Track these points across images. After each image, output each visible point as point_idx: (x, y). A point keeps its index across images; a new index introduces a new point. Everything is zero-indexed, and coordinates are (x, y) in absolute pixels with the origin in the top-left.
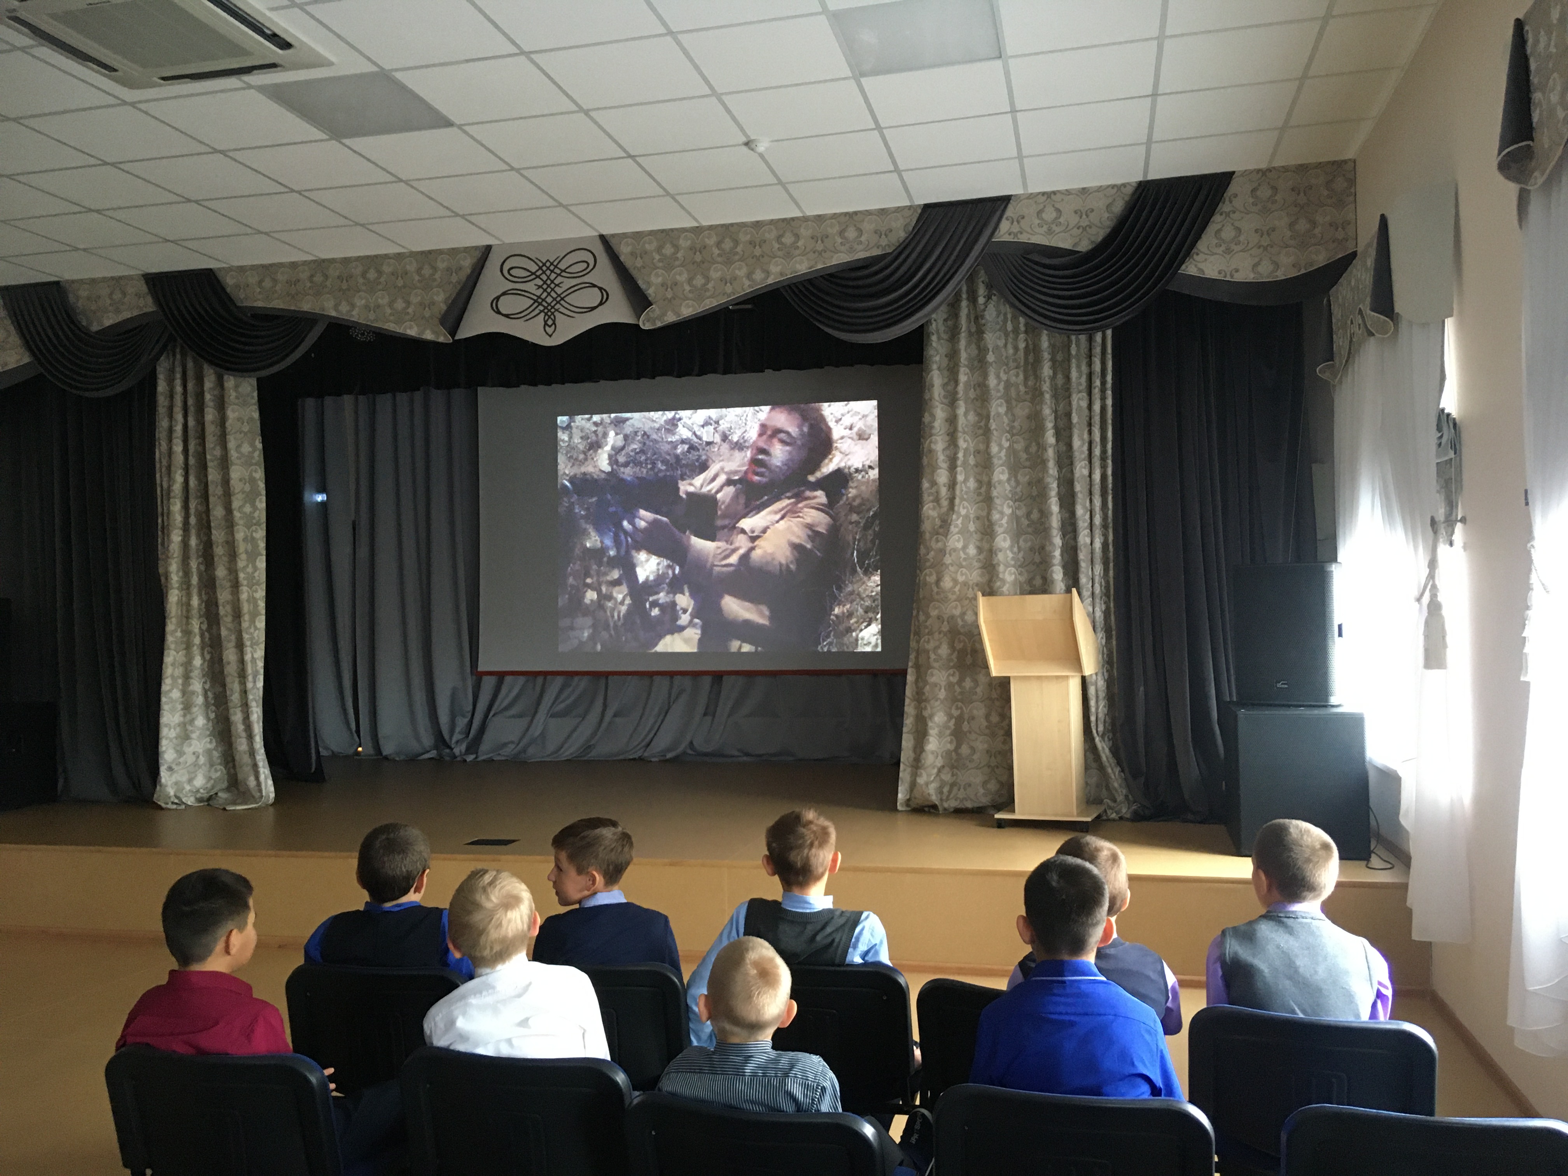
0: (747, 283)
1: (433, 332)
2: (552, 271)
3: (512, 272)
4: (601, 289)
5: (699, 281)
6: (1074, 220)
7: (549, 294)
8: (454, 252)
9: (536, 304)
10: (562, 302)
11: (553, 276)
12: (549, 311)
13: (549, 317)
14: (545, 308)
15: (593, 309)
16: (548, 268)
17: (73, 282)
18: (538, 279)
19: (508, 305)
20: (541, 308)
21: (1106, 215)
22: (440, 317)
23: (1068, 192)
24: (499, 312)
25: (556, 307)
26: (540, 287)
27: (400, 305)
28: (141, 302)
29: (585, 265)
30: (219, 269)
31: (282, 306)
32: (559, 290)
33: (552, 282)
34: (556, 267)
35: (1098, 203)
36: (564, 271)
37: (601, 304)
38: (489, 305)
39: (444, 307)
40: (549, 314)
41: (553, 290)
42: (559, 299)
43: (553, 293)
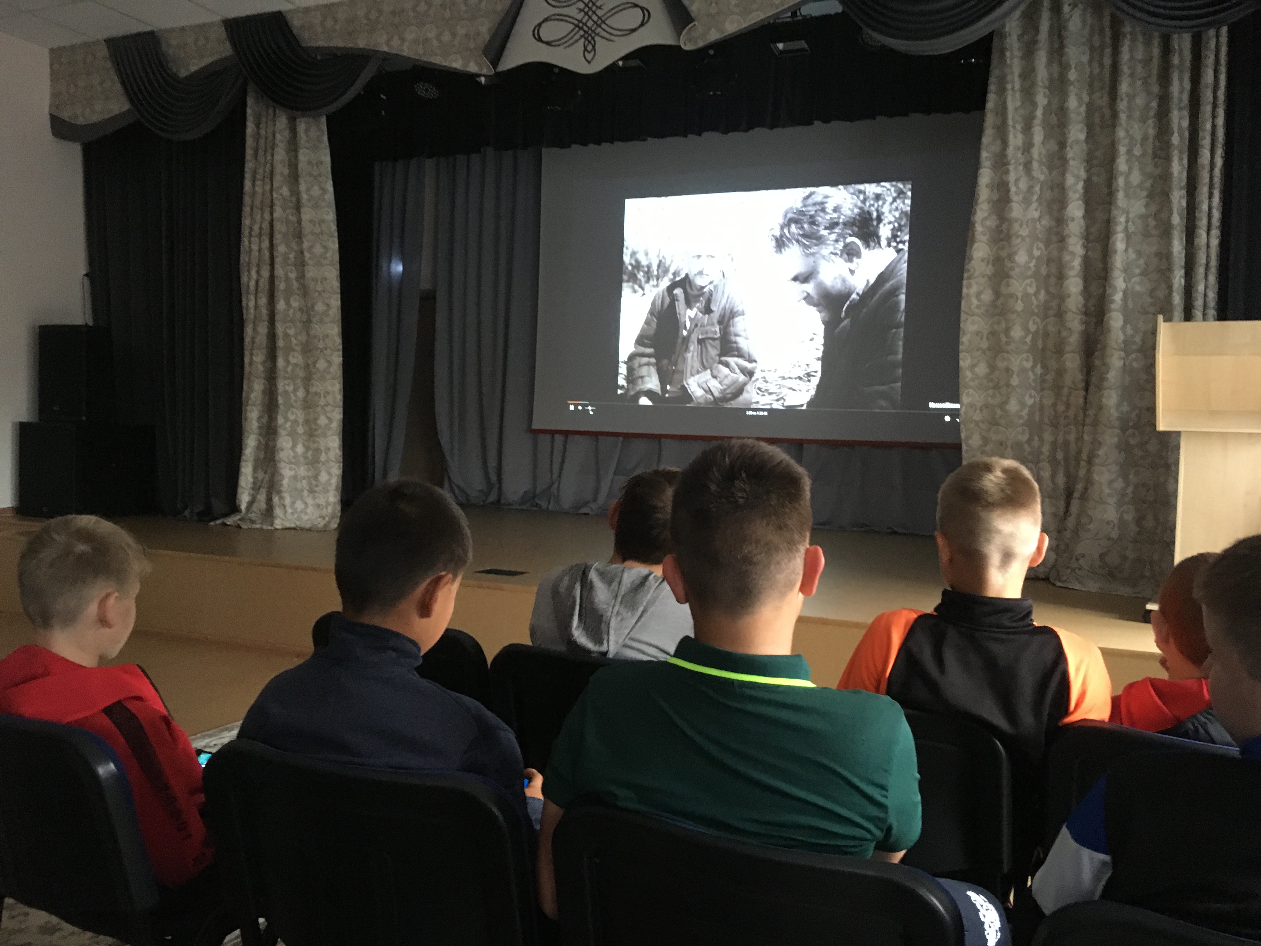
1: (477, 63)
4: (642, 9)
7: (590, 18)
9: (577, 29)
10: (603, 26)
12: (590, 35)
13: (590, 42)
14: (586, 32)
15: (633, 30)
17: (166, 31)
18: (580, 3)
20: (582, 33)
22: (483, 47)
24: (540, 40)
25: (598, 30)
26: (581, 10)
27: (446, 37)
28: (221, 47)
30: (287, 11)
31: (342, 45)
32: (600, 13)
37: (642, 24)
38: (531, 33)
39: (487, 37)
40: (590, 38)
41: (594, 12)
42: (599, 22)
43: (594, 17)
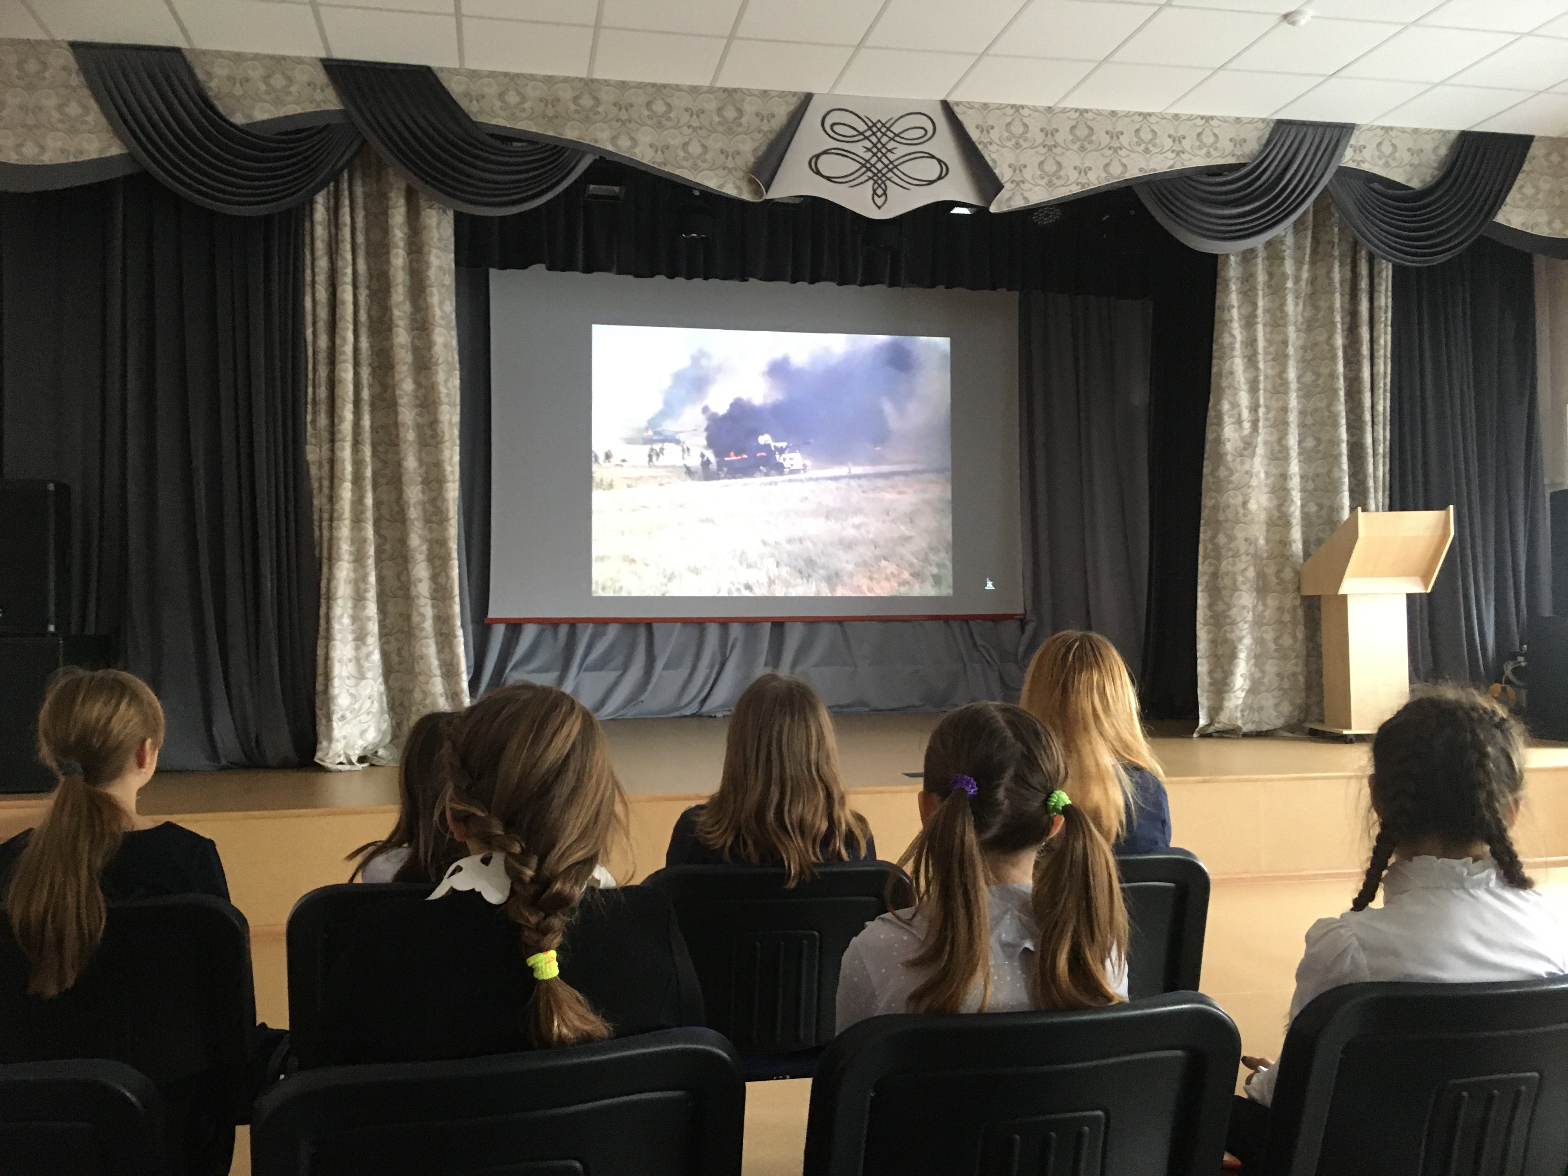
0: (1103, 175)
1: (736, 187)
2: (884, 134)
4: (939, 161)
5: (1050, 167)
6: (1407, 157)
7: (880, 160)
8: (765, 94)
9: (864, 169)
10: (895, 170)
11: (884, 140)
12: (880, 178)
13: (880, 186)
14: (875, 175)
15: (931, 182)
16: (879, 130)
17: (204, 53)
18: (867, 141)
19: (827, 165)
20: (870, 174)
21: (1433, 157)
22: (745, 169)
23: (1403, 130)
24: (818, 173)
25: (890, 175)
26: (869, 150)
27: (695, 149)
28: (319, 96)
30: (441, 69)
31: (534, 130)
32: (892, 157)
33: (884, 146)
34: (888, 129)
35: (1428, 145)
37: (940, 178)
38: (807, 163)
39: (752, 160)
41: (884, 155)
42: (891, 166)
43: (884, 160)
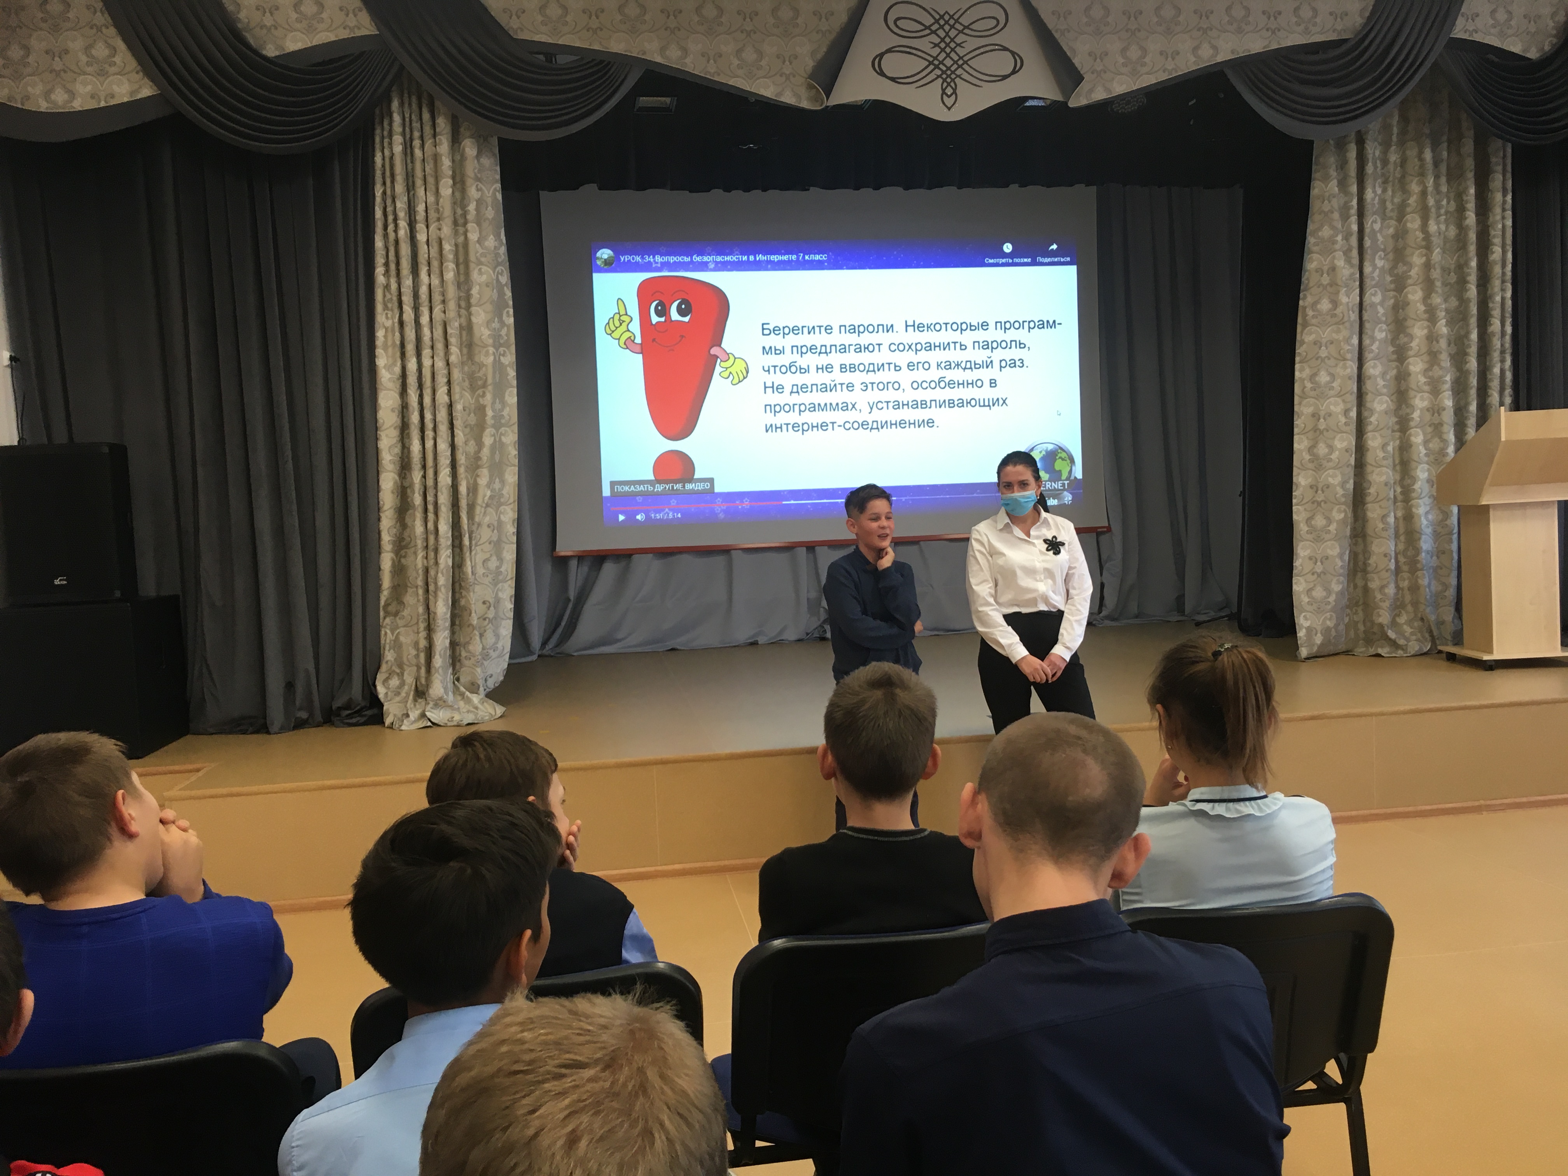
2: (952, 27)
3: (899, 23)
4: (1013, 53)
5: (1134, 53)
6: (1525, 24)
7: (948, 55)
9: (932, 67)
10: (965, 66)
11: (953, 33)
12: (948, 76)
13: (949, 84)
14: (944, 72)
15: (1005, 77)
16: (947, 22)
18: (933, 35)
19: (893, 64)
20: (939, 72)
22: (803, 74)
24: (882, 74)
25: (957, 72)
26: (936, 45)
27: (750, 55)
28: (352, 21)
29: (995, 22)
32: (961, 52)
34: (957, 21)
36: (965, 27)
37: (1014, 72)
38: (870, 63)
39: (810, 64)
40: (949, 80)
41: (953, 50)
42: (960, 62)
43: (953, 55)
